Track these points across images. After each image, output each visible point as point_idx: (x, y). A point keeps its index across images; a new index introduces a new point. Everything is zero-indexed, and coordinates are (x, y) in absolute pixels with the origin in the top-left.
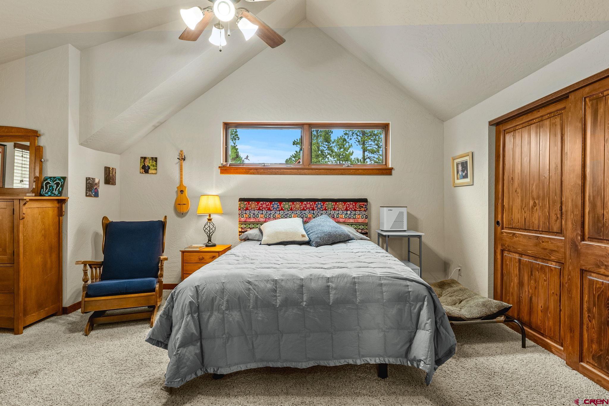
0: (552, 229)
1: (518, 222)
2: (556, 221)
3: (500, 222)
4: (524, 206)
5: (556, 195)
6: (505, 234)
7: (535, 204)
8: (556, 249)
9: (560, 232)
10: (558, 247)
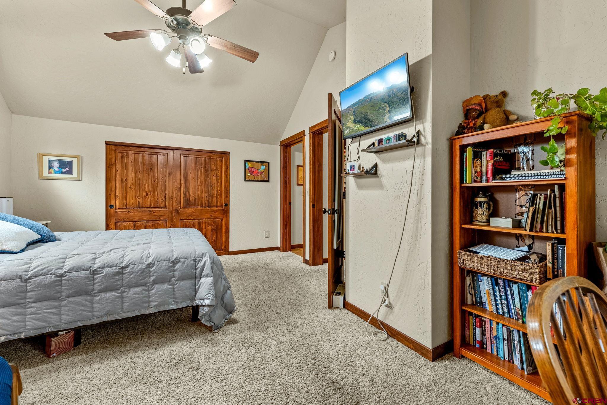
0: (160, 206)
1: (133, 204)
2: (162, 202)
3: (114, 206)
4: (138, 195)
5: (162, 190)
6: (119, 212)
7: (147, 195)
8: (163, 214)
9: (165, 207)
10: (164, 213)
